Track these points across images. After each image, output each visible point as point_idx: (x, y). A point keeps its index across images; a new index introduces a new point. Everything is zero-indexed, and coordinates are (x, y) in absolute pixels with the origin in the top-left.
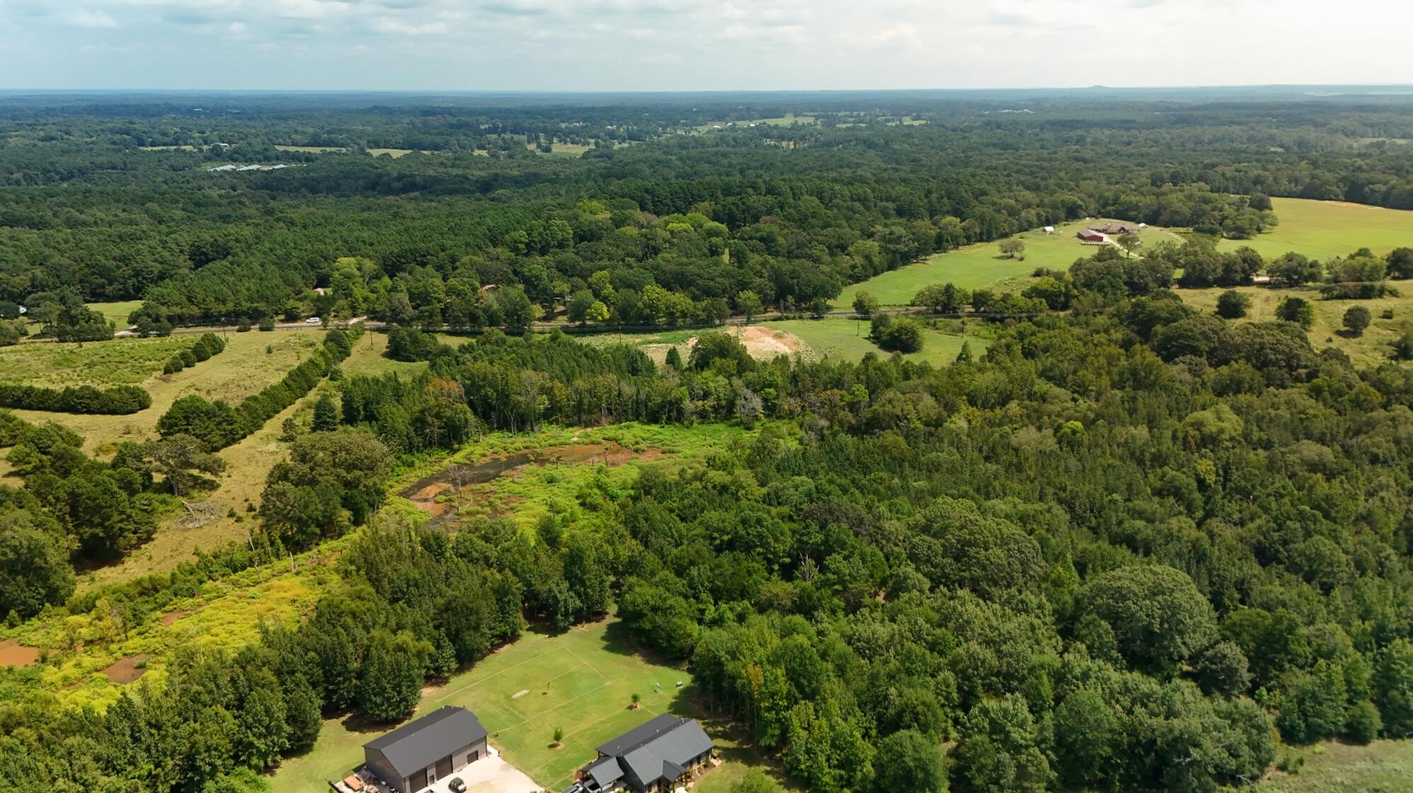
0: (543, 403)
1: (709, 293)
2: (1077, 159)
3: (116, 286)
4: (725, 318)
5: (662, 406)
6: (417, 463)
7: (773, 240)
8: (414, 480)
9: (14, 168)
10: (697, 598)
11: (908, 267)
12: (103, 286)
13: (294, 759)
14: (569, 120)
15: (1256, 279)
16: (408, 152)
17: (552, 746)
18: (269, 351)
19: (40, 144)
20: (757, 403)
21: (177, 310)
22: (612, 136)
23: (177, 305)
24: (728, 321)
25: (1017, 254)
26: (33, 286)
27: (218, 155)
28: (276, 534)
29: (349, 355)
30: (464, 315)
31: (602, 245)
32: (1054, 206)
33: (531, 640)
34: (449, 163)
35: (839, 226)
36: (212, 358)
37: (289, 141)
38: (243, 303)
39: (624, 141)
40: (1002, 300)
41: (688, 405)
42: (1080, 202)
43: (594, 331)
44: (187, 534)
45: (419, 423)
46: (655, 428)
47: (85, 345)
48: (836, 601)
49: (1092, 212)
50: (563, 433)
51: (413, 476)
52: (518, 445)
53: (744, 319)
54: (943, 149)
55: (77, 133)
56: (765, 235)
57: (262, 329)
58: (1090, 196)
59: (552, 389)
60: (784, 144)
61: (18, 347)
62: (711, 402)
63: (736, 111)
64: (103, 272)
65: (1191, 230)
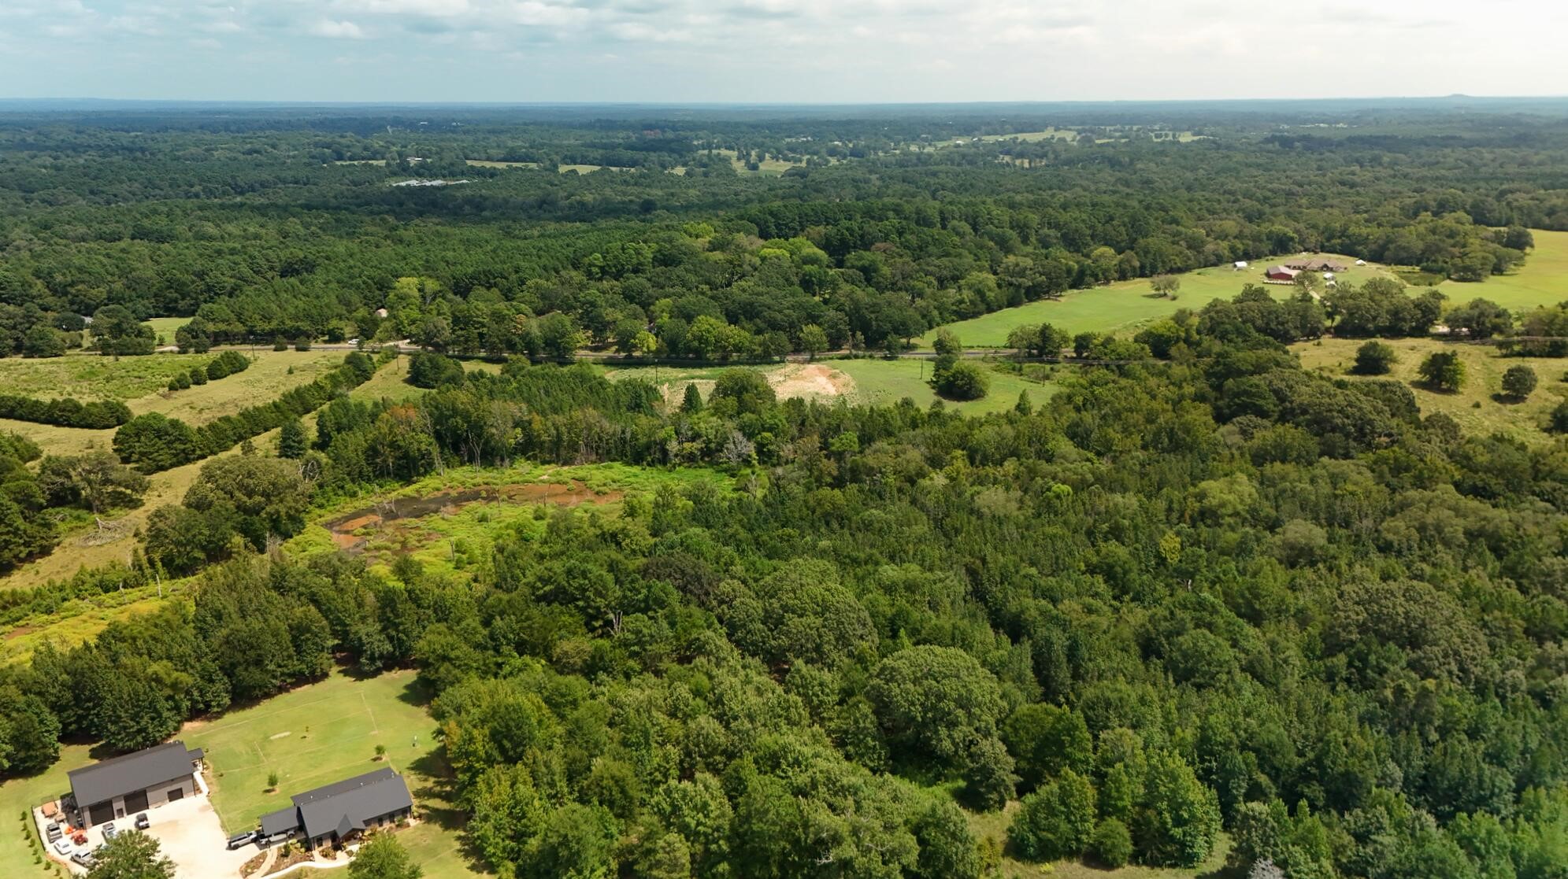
0: (516, 436)
1: (774, 326)
2: (1343, 183)
3: (188, 301)
4: (787, 354)
5: (648, 447)
6: (361, 494)
7: (876, 270)
8: (349, 510)
9: (195, 180)
10: (497, 650)
11: (1035, 304)
12: (176, 301)
13: (20, 781)
14: (797, 134)
15: (1432, 330)
16: (597, 168)
17: (268, 791)
18: (290, 372)
19: (241, 157)
20: (750, 448)
21: (223, 327)
22: (833, 152)
23: (223, 321)
24: (789, 358)
25: (1170, 293)
26: (109, 299)
27: (404, 170)
28: (157, 557)
29: (368, 379)
30: (501, 342)
31: (679, 271)
32: (1257, 238)
33: (337, 681)
34: (632, 181)
35: (959, 255)
36: (231, 377)
37: (484, 156)
38: (288, 322)
39: (844, 157)
40: (1103, 344)
41: (673, 446)
42: (1291, 234)
43: (641, 363)
44: (85, 552)
45: (372, 452)
46: (636, 469)
47: (123, 359)
48: (631, 663)
49: (1311, 246)
50: (537, 472)
51: (349, 506)
52: (479, 480)
53: (807, 356)
54: (1194, 169)
55: (285, 147)
56: (867, 263)
57: (298, 349)
58: (1314, 227)
59: (530, 423)
60: (1018, 162)
61: (61, 359)
62: (697, 445)
63: (989, 124)
64: (180, 288)
65: (1417, 269)
